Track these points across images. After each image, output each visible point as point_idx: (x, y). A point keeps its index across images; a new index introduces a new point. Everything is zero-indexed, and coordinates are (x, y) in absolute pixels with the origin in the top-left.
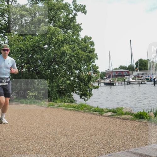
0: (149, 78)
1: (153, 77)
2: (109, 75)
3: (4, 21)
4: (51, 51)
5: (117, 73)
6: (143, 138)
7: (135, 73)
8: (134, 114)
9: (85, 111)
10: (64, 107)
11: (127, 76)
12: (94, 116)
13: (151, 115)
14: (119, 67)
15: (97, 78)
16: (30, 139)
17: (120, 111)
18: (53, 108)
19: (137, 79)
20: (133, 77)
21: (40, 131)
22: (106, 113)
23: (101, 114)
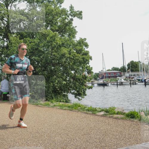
0: (140, 79)
1: (144, 78)
2: (102, 76)
3: (3, 25)
4: (48, 53)
5: (109, 74)
6: (134, 137)
7: (127, 75)
8: (126, 114)
9: (79, 111)
10: (59, 106)
11: (119, 77)
12: (87, 115)
13: (142, 115)
14: (112, 69)
15: (91, 80)
16: (26, 137)
17: (113, 111)
18: (49, 107)
19: (128, 80)
20: (124, 78)
21: (35, 129)
22: (99, 113)
23: (95, 114)
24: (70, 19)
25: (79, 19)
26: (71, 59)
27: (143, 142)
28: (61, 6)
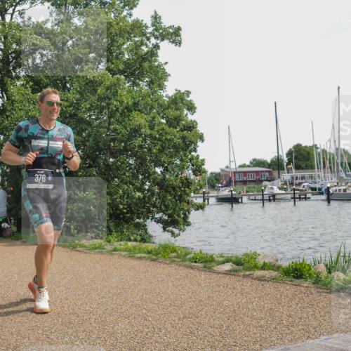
0: (317, 186)
1: (326, 183)
2: (228, 179)
4: (99, 126)
5: (245, 176)
6: (301, 323)
7: (286, 176)
8: (283, 269)
9: (174, 261)
10: (125, 250)
11: (267, 183)
12: (191, 271)
13: (320, 270)
14: (251, 163)
15: (201, 188)
16: (46, 325)
17: (252, 261)
18: (102, 253)
19: (289, 190)
20: (280, 183)
21: (69, 306)
22: (219, 266)
23: (210, 268)
24: (153, 44)
25: (174, 44)
26: (155, 138)
27: (323, 335)
28: (131, 15)
